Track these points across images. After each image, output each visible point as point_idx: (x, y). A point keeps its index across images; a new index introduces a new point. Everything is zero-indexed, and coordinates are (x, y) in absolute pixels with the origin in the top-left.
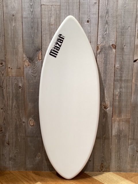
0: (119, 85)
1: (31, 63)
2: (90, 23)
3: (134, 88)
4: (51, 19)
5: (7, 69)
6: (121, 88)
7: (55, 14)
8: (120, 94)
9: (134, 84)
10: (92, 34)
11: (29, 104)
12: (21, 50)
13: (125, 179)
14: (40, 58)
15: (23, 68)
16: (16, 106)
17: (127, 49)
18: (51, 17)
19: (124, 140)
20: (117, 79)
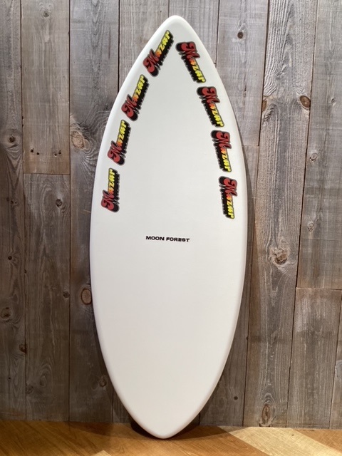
0: (315, 203)
1: (88, 140)
2: (246, 40)
4: (146, 28)
5: (27, 154)
6: (320, 209)
7: (155, 12)
8: (319, 225)
12: (64, 104)
13: (327, 447)
15: (67, 152)
16: (47, 252)
17: (338, 111)
18: (145, 20)
19: (324, 344)
20: (313, 188)
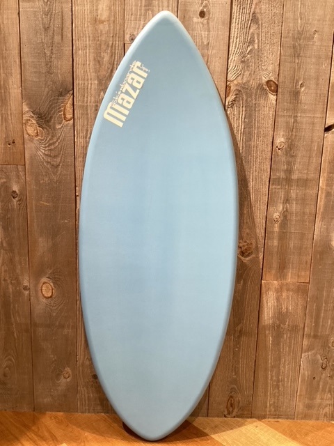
0: (282, 194)
1: (43, 128)
3: (321, 203)
4: (100, 6)
6: (287, 200)
8: (285, 217)
9: (322, 192)
10: (214, 51)
11: (40, 239)
12: (16, 91)
13: (290, 440)
14: (69, 116)
15: (21, 142)
16: (5, 245)
17: (307, 96)
19: (289, 338)
20: (279, 178)
